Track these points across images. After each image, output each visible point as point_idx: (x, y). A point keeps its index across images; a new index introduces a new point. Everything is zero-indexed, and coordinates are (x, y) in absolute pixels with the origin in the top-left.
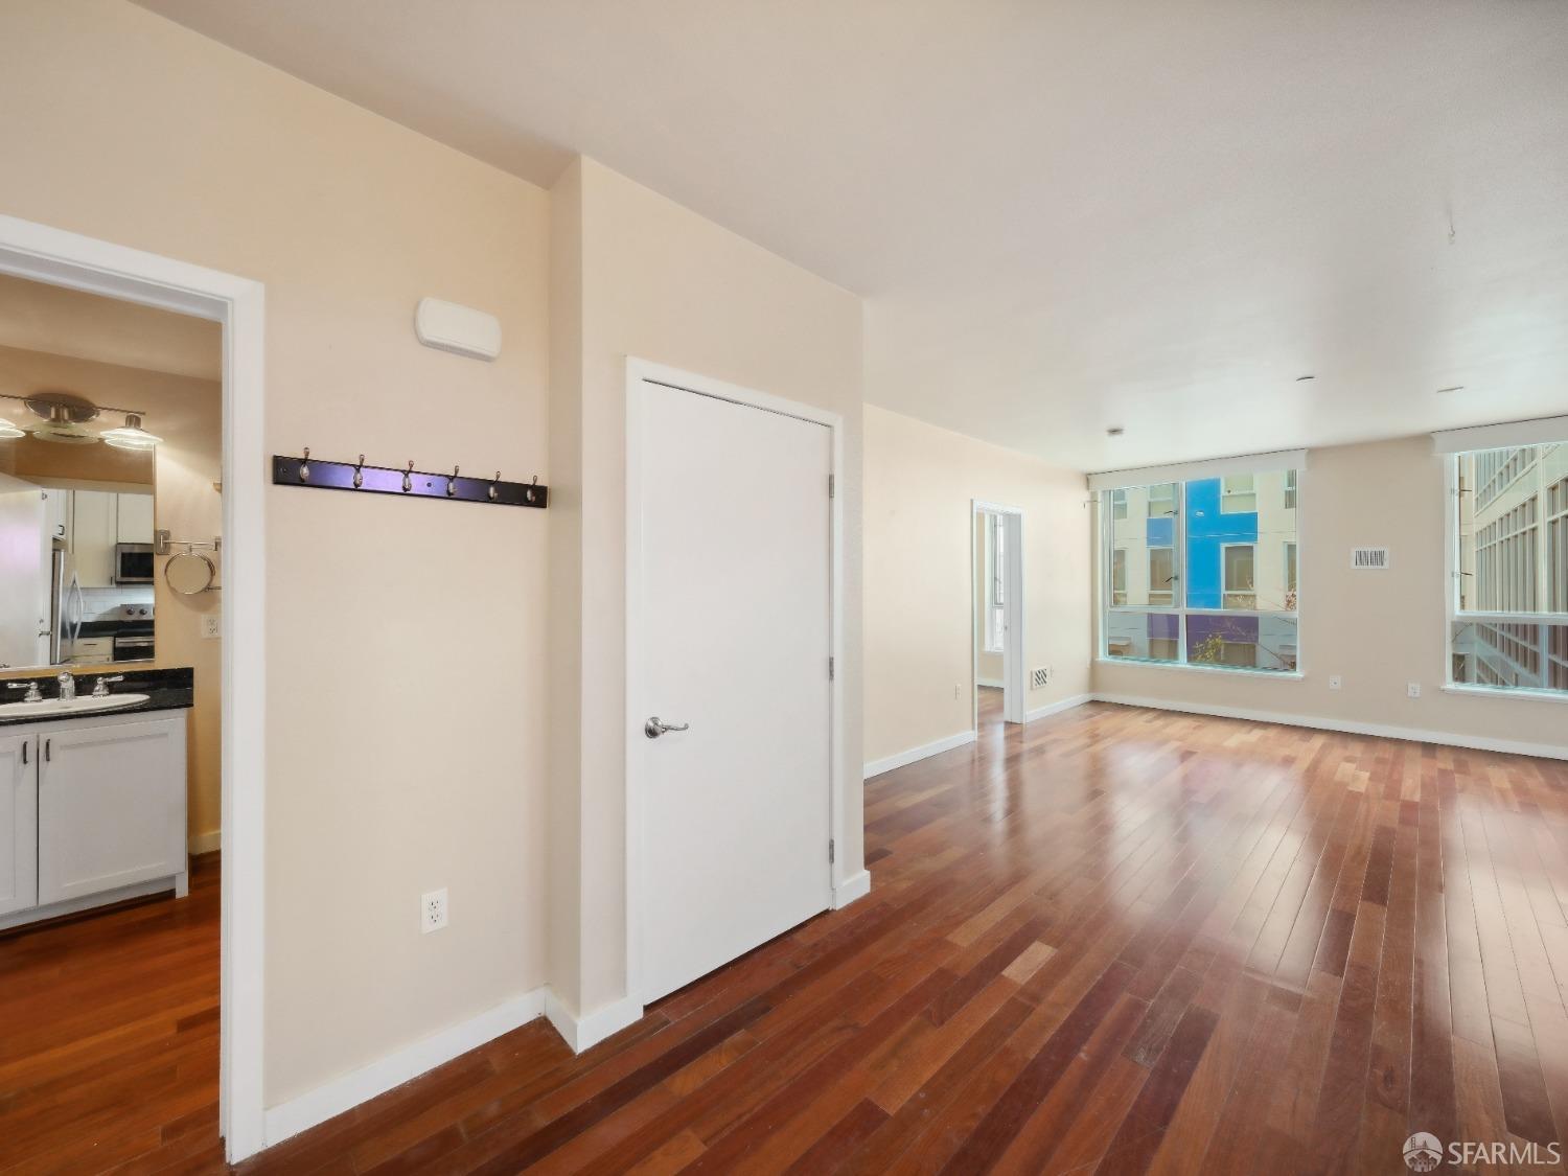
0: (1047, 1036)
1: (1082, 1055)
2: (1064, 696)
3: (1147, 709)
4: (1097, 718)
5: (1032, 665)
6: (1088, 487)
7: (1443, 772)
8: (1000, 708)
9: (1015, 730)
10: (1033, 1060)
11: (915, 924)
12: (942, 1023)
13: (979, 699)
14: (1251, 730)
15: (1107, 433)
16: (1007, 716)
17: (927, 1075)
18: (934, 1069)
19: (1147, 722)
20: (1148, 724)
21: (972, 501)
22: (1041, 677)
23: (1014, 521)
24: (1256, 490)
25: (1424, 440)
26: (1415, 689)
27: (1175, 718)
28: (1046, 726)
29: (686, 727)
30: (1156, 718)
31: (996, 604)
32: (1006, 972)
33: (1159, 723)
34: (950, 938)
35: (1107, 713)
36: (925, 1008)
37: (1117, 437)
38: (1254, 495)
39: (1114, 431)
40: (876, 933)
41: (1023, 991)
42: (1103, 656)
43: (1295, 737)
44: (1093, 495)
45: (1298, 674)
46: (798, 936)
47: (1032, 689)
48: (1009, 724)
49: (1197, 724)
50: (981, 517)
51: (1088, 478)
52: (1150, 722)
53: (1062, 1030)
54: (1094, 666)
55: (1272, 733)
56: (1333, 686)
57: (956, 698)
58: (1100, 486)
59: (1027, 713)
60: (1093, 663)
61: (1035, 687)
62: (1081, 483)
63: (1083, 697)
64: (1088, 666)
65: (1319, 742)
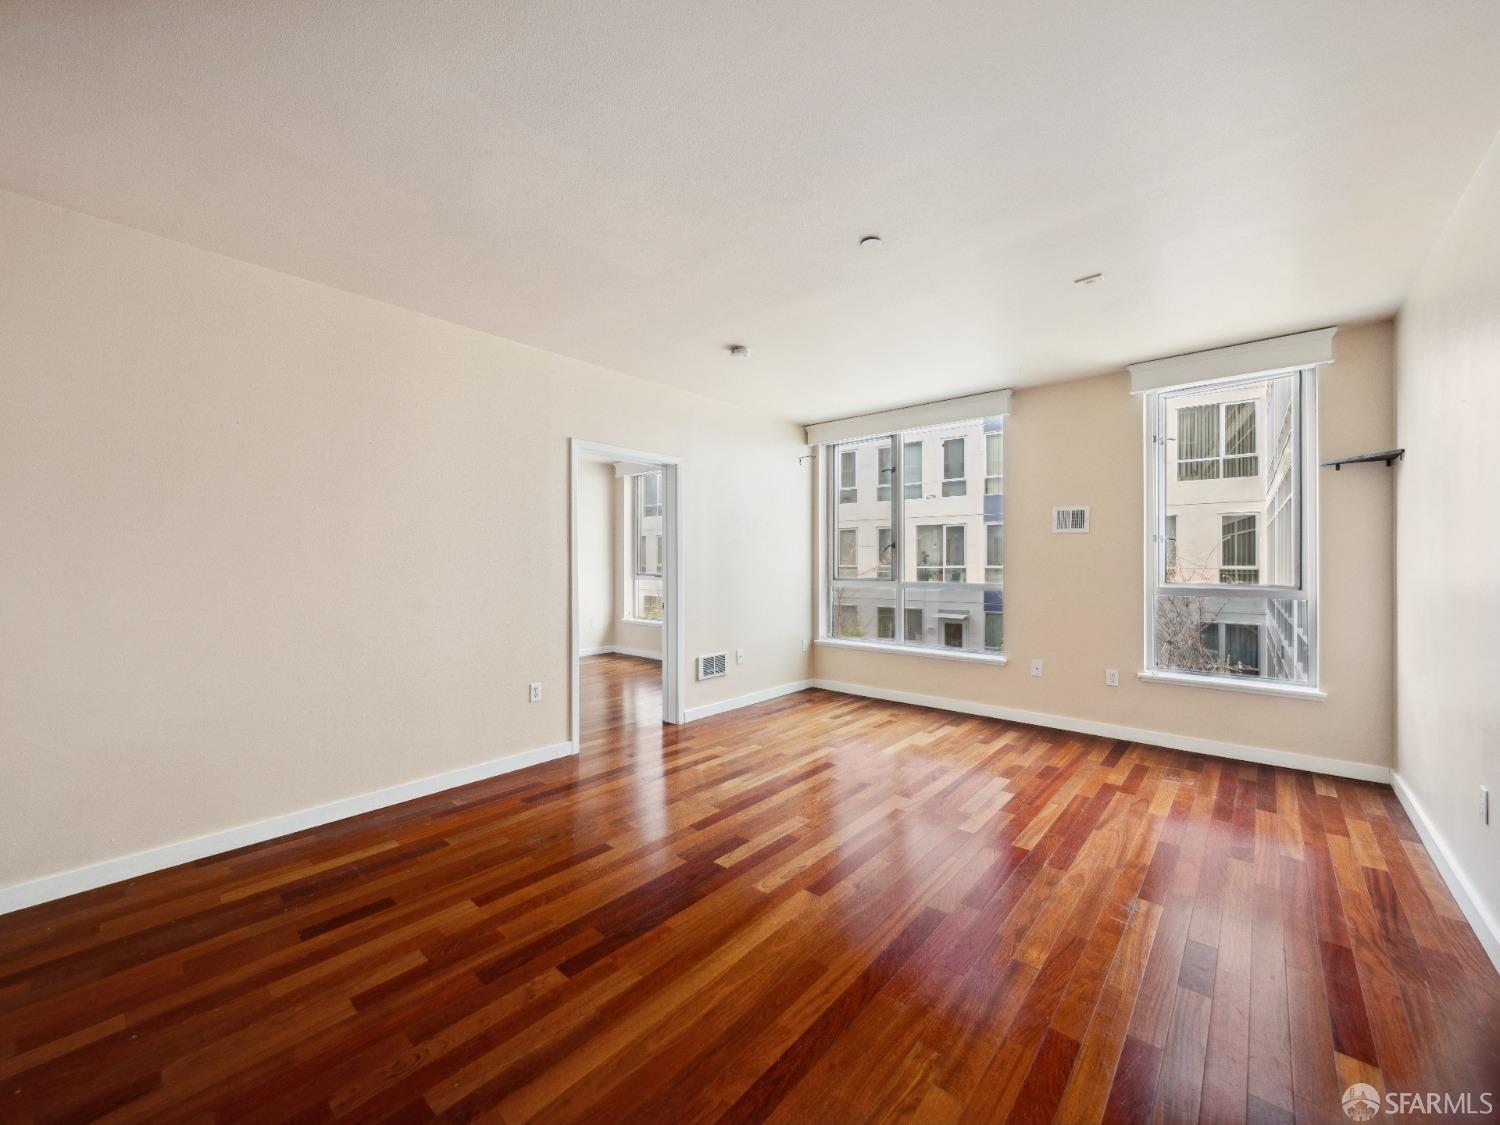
5: (700, 651)
6: (805, 442)
15: (734, 354)
21: (569, 441)
22: (712, 665)
25: (1119, 375)
26: (1113, 676)
30: (851, 712)
35: (805, 705)
37: (739, 357)
39: (735, 349)
42: (823, 636)
44: (812, 449)
45: (1003, 656)
51: (805, 430)
54: (813, 648)
56: (1034, 672)
57: (530, 701)
58: (820, 439)
59: (686, 711)
60: (813, 646)
61: (701, 675)
62: (797, 436)
63: (792, 685)
64: (806, 648)
65: (1003, 743)
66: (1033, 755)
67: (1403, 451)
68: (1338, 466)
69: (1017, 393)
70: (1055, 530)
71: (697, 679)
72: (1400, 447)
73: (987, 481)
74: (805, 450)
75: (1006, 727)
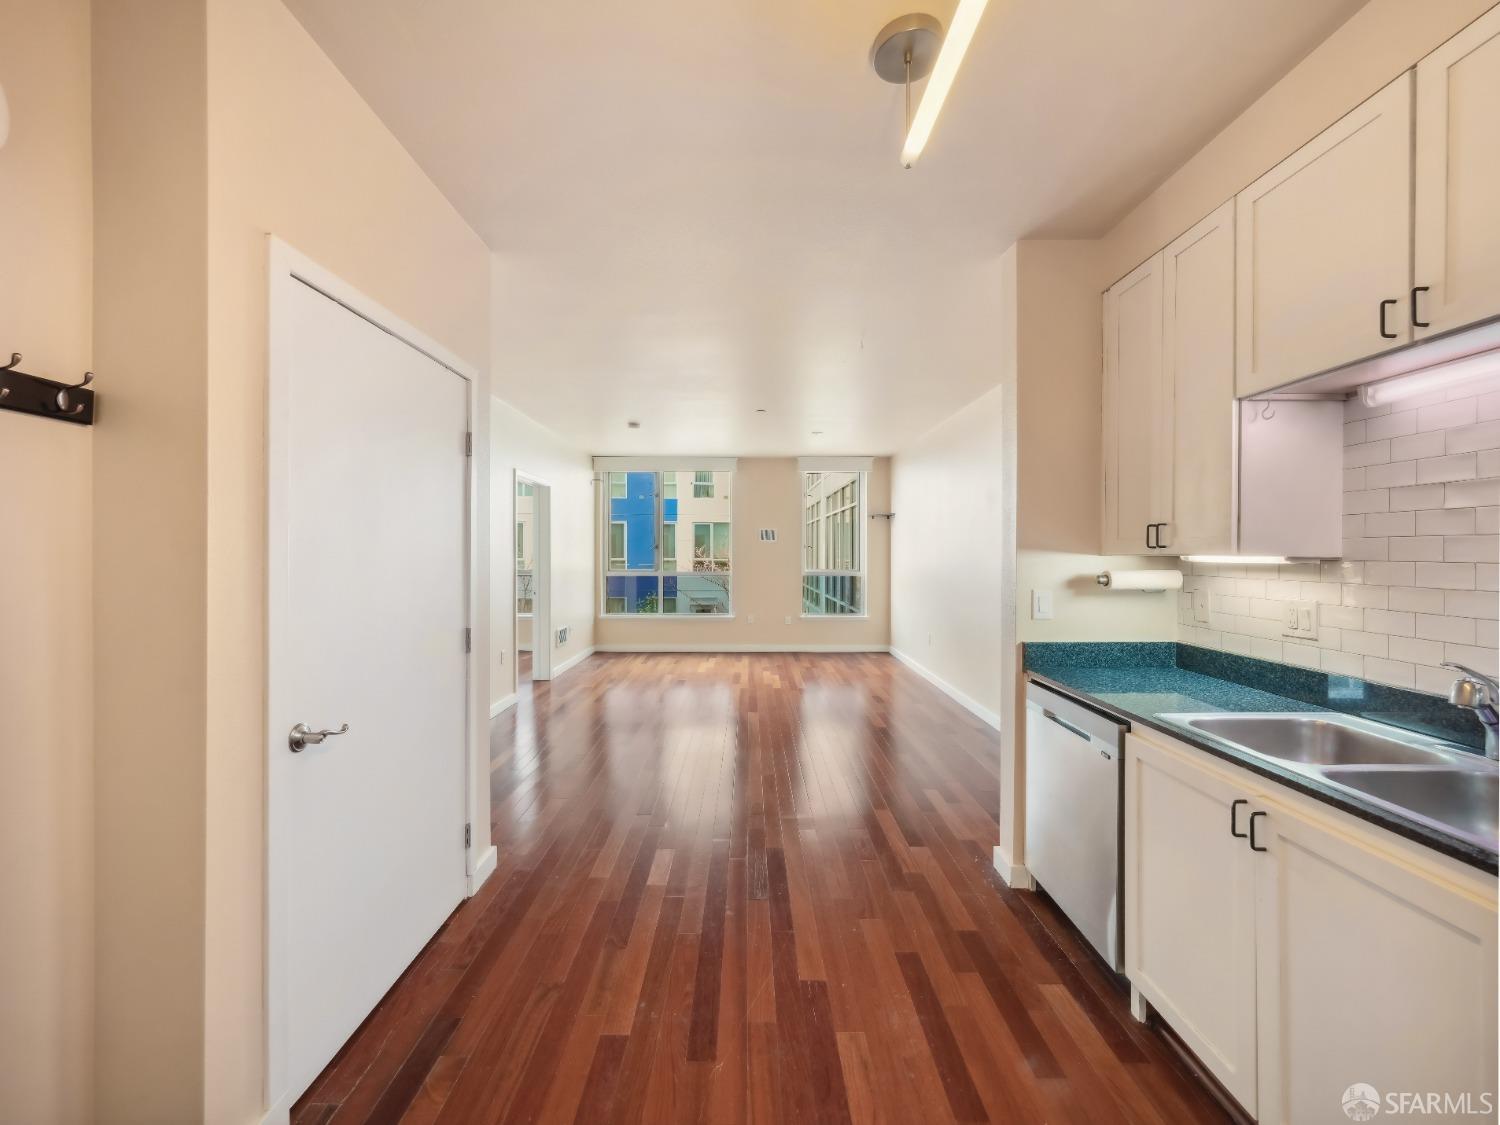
0: (702, 912)
1: (728, 913)
2: (579, 650)
4: (606, 666)
5: (558, 626)
6: (593, 467)
7: (807, 668)
9: (544, 688)
10: (702, 934)
11: (557, 877)
12: (626, 943)
13: (518, 661)
14: (708, 660)
15: (626, 426)
16: (535, 675)
17: (638, 990)
18: (640, 980)
19: (642, 664)
20: (643, 666)
21: (514, 471)
22: (562, 636)
23: (542, 492)
24: (677, 482)
25: (792, 461)
26: (788, 619)
27: (659, 658)
28: (570, 679)
29: (344, 728)
32: (649, 883)
33: (651, 663)
34: (592, 875)
35: (612, 661)
36: (606, 939)
37: (634, 430)
38: (674, 485)
39: (633, 425)
40: (525, 900)
41: (668, 891)
42: (602, 613)
43: (731, 660)
44: (596, 474)
45: (730, 615)
46: (443, 939)
47: (556, 647)
48: (537, 683)
51: (594, 458)
52: (644, 663)
53: (708, 903)
54: (597, 622)
55: (720, 659)
58: (601, 465)
59: (554, 670)
60: (596, 620)
61: (559, 644)
62: (589, 465)
63: (589, 650)
64: (592, 623)
65: (746, 661)
66: (765, 662)
67: (894, 515)
68: (874, 518)
69: (742, 460)
70: (760, 540)
72: (892, 512)
74: (592, 477)
75: (739, 655)
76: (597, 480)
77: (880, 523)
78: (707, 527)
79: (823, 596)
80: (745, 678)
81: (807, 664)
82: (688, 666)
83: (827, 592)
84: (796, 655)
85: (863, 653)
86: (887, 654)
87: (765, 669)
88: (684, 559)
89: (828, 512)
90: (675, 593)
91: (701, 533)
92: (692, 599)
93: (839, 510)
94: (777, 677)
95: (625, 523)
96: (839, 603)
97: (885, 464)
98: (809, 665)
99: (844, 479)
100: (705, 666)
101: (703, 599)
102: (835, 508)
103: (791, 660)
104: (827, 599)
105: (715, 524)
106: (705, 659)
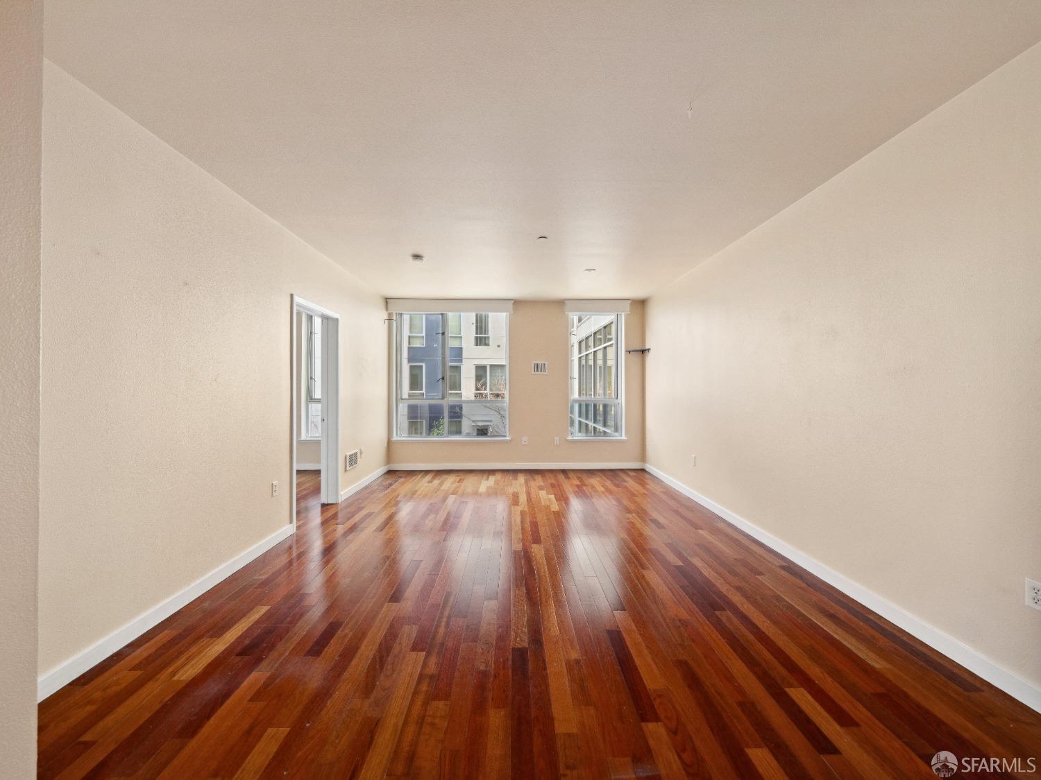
2: (370, 471)
3: (427, 472)
5: (345, 451)
6: (387, 309)
7: (578, 487)
8: (317, 490)
9: (330, 512)
13: (297, 484)
14: (488, 478)
15: (411, 258)
16: (324, 498)
19: (429, 482)
20: (430, 484)
21: (292, 296)
22: (353, 460)
23: (331, 324)
25: (561, 303)
26: (557, 440)
27: (445, 476)
30: (433, 478)
31: (311, 399)
33: (436, 482)
35: (401, 480)
37: (418, 262)
38: (461, 335)
39: (417, 257)
42: (401, 436)
43: (509, 479)
44: (390, 315)
45: (507, 436)
48: (325, 506)
49: (459, 478)
50: (299, 314)
51: (387, 300)
52: (430, 482)
54: (391, 445)
55: (498, 476)
56: (524, 443)
57: (272, 496)
58: (395, 308)
59: (342, 493)
60: (389, 442)
61: (348, 468)
62: (383, 304)
63: (381, 470)
64: (386, 445)
65: (522, 478)
66: (539, 481)
67: (649, 349)
68: (630, 352)
69: (517, 303)
70: (534, 373)
71: (346, 471)
72: (647, 347)
73: (409, 337)
74: (385, 316)
75: (515, 472)
76: (390, 319)
77: (635, 358)
78: (484, 367)
79: (577, 419)
80: (523, 498)
81: (577, 482)
82: (470, 483)
83: (580, 416)
84: (564, 472)
85: (622, 470)
86: (643, 470)
87: (541, 488)
88: (468, 389)
89: (580, 352)
90: (460, 416)
91: (481, 371)
92: (473, 421)
93: (592, 350)
94: (552, 497)
95: (424, 365)
96: (591, 424)
97: (641, 305)
98: (579, 483)
99: (604, 320)
100: (486, 484)
101: (482, 421)
102: (587, 348)
103: (561, 477)
104: (580, 422)
105: (491, 365)
106: (485, 477)
